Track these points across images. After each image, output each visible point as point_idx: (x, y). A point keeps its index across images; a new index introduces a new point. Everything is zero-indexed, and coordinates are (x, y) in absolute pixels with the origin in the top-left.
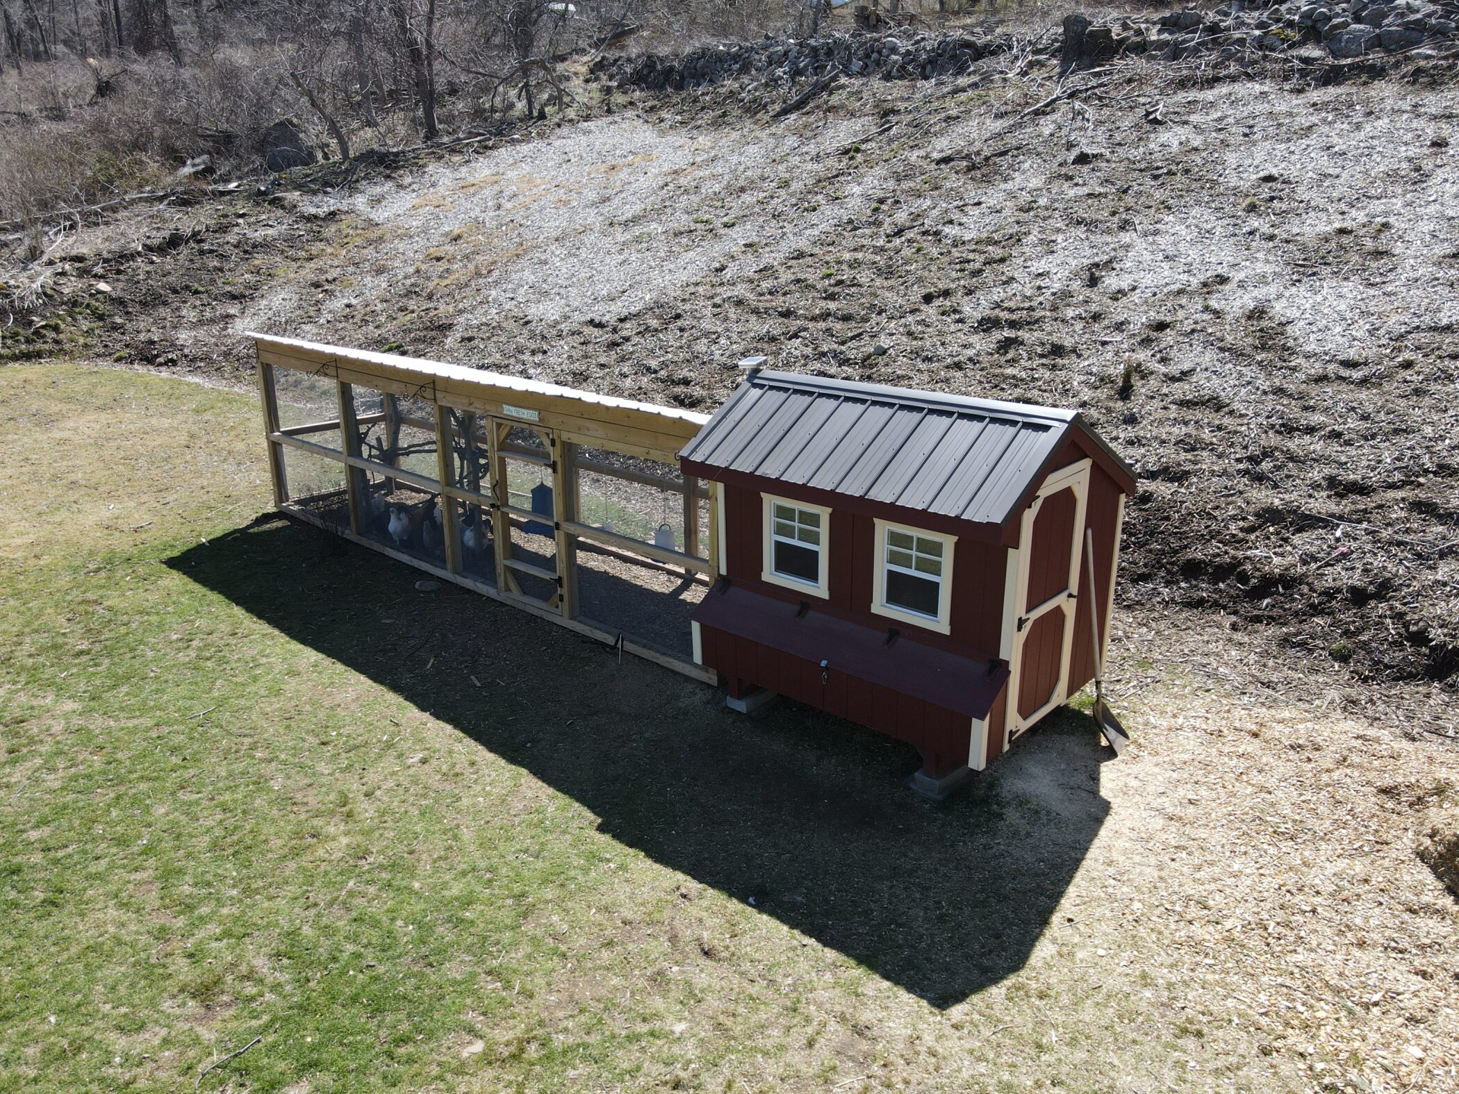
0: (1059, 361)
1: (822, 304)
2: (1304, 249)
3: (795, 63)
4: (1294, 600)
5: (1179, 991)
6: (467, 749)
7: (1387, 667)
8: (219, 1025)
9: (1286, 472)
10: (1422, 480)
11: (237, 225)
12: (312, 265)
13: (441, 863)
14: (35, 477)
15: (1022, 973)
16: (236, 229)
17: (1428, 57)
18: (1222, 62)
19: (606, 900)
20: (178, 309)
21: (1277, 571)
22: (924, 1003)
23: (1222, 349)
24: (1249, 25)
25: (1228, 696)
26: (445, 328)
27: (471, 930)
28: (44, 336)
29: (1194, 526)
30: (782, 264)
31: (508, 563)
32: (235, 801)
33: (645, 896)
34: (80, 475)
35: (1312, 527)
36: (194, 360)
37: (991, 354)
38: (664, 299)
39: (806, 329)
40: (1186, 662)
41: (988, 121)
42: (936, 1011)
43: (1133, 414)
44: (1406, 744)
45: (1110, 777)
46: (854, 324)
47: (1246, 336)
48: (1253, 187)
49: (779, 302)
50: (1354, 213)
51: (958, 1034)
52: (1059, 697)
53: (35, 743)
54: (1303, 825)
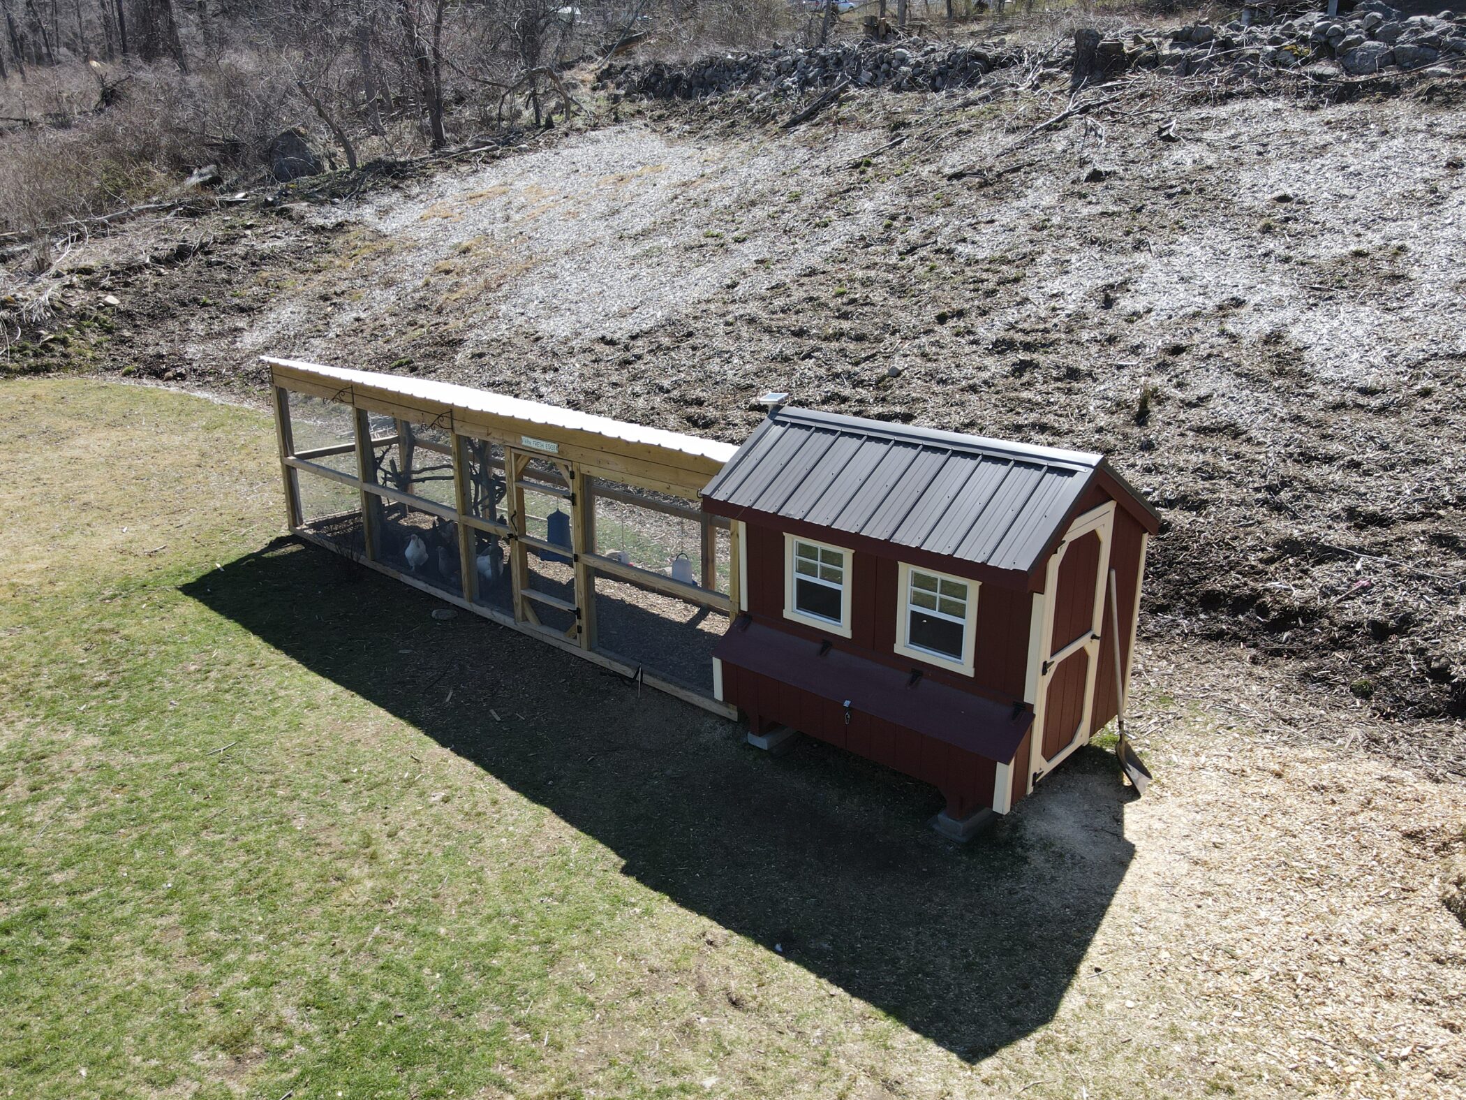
0: (1075, 385)
1: (836, 323)
2: (1320, 272)
3: (803, 73)
4: (1314, 633)
5: (1209, 1045)
6: (490, 788)
7: (1409, 703)
8: (249, 1079)
9: (1305, 502)
10: (1442, 512)
11: (245, 236)
12: (320, 277)
13: (467, 908)
14: (47, 498)
15: (1050, 1025)
16: (244, 241)
17: (1443, 75)
18: (1235, 78)
19: (632, 947)
20: (186, 322)
21: (1296, 603)
22: (954, 1057)
23: (1239, 375)
24: (1262, 40)
25: (1250, 734)
26: (456, 344)
27: (499, 978)
28: (52, 350)
29: (1213, 557)
30: (794, 282)
31: (525, 593)
32: (259, 842)
33: (671, 942)
34: (92, 496)
35: (1332, 559)
36: (202, 374)
37: (1006, 377)
38: (675, 317)
39: (819, 349)
40: (1207, 697)
41: (1000, 136)
42: (966, 1065)
43: (1150, 441)
44: (1430, 787)
45: (1135, 818)
46: (867, 344)
47: (1263, 361)
48: (1268, 207)
49: (791, 320)
50: (1370, 235)
51: (988, 1090)
52: (1082, 737)
53: (57, 780)
54: (1328, 871)
